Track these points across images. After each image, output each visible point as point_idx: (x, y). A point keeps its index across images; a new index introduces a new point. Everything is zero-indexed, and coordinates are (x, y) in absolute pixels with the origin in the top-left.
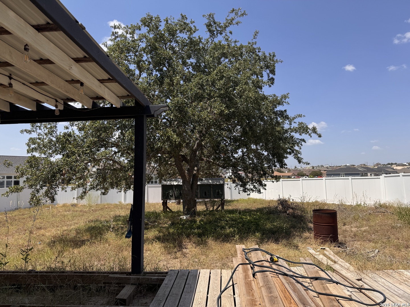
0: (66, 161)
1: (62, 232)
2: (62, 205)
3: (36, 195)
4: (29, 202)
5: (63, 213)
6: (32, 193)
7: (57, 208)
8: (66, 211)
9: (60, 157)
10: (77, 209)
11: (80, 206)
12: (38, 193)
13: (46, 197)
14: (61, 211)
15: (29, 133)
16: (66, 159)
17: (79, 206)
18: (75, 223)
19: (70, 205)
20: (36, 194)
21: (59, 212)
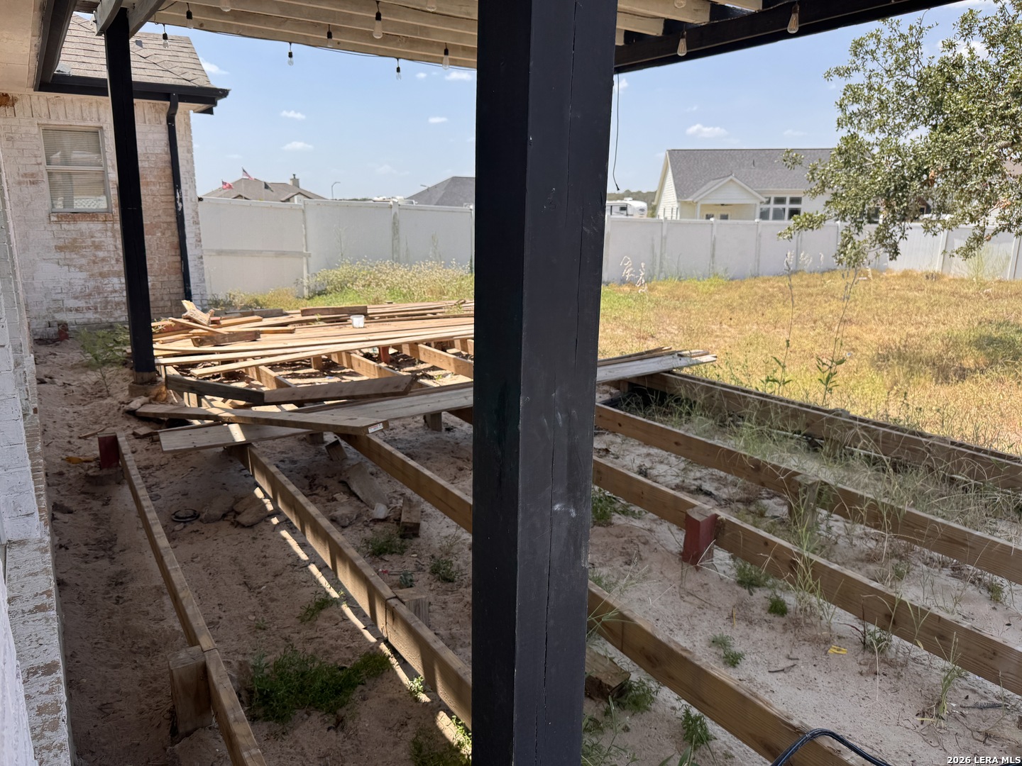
0: (943, 141)
1: (904, 337)
2: (899, 274)
3: (855, 237)
4: (835, 256)
5: (902, 293)
6: (844, 232)
7: (887, 279)
8: (910, 290)
9: (924, 131)
10: (942, 287)
11: (950, 280)
12: (860, 233)
13: (877, 246)
14: (897, 287)
15: (846, 75)
16: (942, 137)
17: (946, 280)
18: (937, 322)
19: (922, 275)
20: (853, 236)
21: (894, 289)
